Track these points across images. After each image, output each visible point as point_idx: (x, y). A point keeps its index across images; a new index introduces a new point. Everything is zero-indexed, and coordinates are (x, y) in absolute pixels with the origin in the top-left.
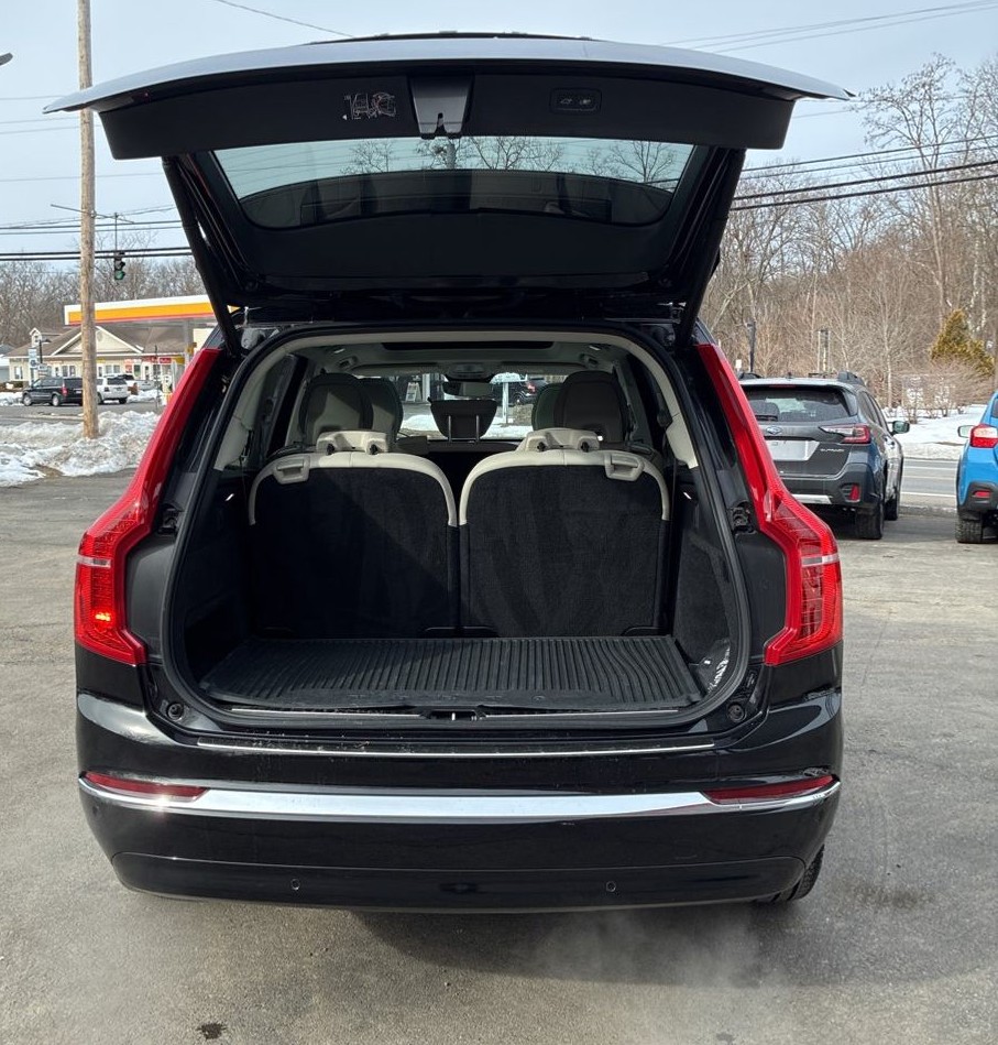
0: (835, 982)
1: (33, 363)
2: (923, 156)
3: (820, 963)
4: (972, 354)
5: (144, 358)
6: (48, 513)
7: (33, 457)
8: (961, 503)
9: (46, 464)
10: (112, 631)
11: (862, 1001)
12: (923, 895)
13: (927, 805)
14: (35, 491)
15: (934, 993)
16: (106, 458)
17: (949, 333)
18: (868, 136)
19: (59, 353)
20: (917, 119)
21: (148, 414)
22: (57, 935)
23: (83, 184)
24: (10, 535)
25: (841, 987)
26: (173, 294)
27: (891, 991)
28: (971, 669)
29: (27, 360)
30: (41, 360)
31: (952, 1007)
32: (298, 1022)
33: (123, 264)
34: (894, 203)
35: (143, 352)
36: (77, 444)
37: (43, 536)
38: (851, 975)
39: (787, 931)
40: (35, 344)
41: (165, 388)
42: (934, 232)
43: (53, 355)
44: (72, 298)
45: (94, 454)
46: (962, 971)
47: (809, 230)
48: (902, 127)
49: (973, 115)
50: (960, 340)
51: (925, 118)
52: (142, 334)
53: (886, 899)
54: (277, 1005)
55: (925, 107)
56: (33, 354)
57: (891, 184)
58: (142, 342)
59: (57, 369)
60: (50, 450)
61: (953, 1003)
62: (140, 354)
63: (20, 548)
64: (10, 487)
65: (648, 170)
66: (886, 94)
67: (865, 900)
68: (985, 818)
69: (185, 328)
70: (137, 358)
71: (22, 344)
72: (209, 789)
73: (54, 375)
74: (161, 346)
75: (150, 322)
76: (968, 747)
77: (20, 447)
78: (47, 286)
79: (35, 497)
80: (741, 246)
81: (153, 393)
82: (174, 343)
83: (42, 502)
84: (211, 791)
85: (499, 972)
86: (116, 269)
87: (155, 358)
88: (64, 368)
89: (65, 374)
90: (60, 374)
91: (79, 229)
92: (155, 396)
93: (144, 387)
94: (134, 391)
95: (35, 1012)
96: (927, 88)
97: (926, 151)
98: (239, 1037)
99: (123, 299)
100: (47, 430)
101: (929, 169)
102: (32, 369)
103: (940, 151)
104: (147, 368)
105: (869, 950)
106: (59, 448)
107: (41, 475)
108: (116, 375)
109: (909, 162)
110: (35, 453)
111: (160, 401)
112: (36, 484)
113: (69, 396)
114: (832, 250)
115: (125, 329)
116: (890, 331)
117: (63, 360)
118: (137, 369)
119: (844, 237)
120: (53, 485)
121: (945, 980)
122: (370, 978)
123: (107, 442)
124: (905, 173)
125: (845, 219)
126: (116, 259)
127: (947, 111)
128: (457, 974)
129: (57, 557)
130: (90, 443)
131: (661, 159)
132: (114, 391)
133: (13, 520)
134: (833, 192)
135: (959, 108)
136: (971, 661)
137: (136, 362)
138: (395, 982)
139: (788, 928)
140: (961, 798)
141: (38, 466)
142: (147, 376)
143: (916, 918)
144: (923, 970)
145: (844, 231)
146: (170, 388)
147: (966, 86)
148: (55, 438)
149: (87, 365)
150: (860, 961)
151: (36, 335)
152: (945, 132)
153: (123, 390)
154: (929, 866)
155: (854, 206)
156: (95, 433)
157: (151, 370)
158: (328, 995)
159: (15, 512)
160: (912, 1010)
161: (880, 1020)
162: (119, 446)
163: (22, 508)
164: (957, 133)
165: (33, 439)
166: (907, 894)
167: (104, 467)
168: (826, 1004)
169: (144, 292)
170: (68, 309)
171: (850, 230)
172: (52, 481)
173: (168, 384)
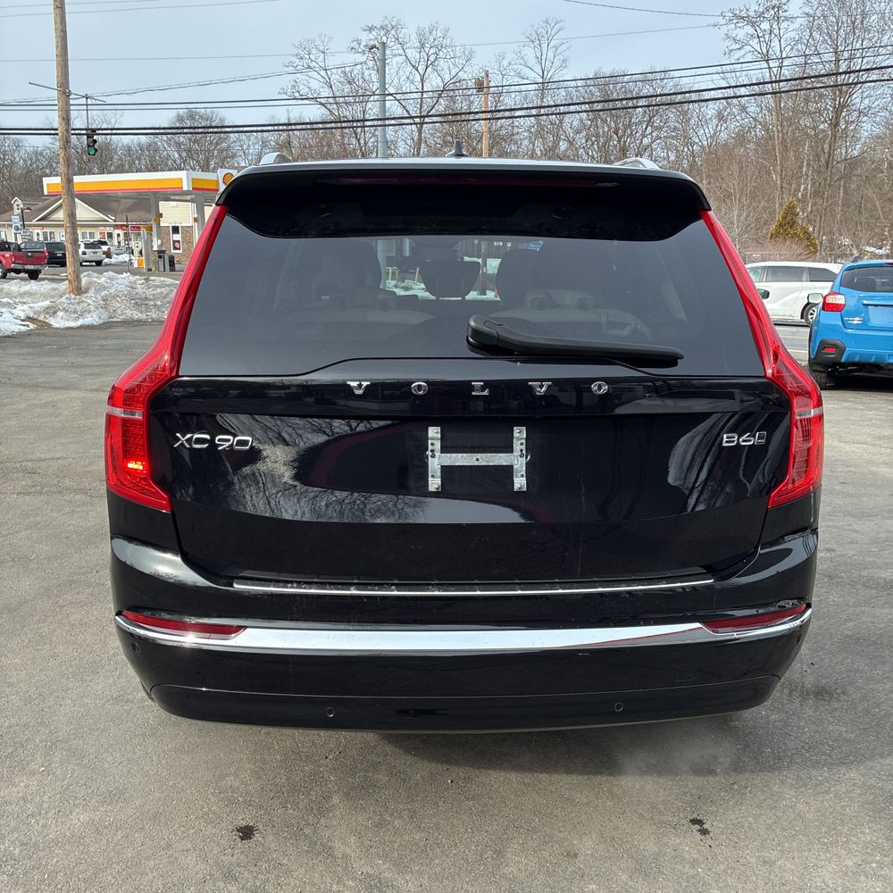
0: (779, 769)
1: (17, 228)
2: (770, 68)
3: (764, 752)
4: (801, 236)
5: (116, 227)
6: (44, 359)
7: (24, 311)
8: (812, 357)
9: (36, 317)
10: (145, 479)
11: (805, 785)
12: (837, 689)
13: (825, 610)
14: (28, 341)
15: (863, 776)
16: (89, 312)
17: (784, 218)
18: (727, 51)
19: (38, 221)
20: (767, 37)
21: (125, 275)
22: (92, 746)
23: (58, 64)
24: (10, 379)
25: (785, 773)
26: (139, 170)
27: (826, 775)
28: (838, 494)
29: (11, 226)
30: (24, 226)
31: (881, 789)
32: (323, 821)
33: (95, 141)
34: (743, 109)
35: (115, 221)
36: (63, 299)
37: (40, 380)
38: (792, 762)
39: (732, 724)
40: (17, 211)
41: (136, 253)
42: (776, 134)
43: (34, 222)
44: (47, 171)
45: (79, 308)
46: (882, 756)
47: (675, 129)
48: (754, 43)
49: (811, 35)
50: (792, 224)
51: (773, 36)
52: (114, 205)
53: (808, 694)
54: (301, 805)
55: (774, 26)
56: (16, 220)
57: (743, 91)
58: (114, 212)
59: (38, 234)
60: (39, 304)
61: (880, 785)
62: (112, 222)
63: (20, 390)
64: (5, 337)
65: (545, 73)
66: (743, 14)
67: (790, 694)
68: (874, 620)
69: (152, 201)
70: (110, 226)
71: (5, 211)
72: (245, 627)
73: (36, 239)
74: (130, 216)
75: (120, 194)
76: (849, 560)
77: (11, 302)
78: (25, 161)
79: (29, 345)
80: (619, 142)
81: (125, 257)
82: (142, 214)
83: (37, 351)
84: (248, 630)
85: (494, 769)
86: (89, 146)
87: (127, 226)
88: (45, 234)
89: (46, 238)
90: (41, 238)
91: (56, 108)
92: (127, 259)
93: (116, 252)
94: (108, 254)
95: (78, 819)
96: (776, 9)
97: (772, 64)
98: (271, 838)
99: (94, 174)
100: (35, 288)
101: (774, 79)
102: (15, 234)
103: (784, 64)
104: (119, 235)
105: (802, 739)
106: (47, 303)
107: (32, 326)
108: (92, 241)
109: (759, 72)
110: (25, 307)
111: (131, 263)
112: (29, 334)
113: (50, 258)
114: (692, 147)
115: (98, 201)
116: (739, 216)
117: (43, 226)
118: (110, 235)
119: (702, 136)
120: (44, 335)
121: (869, 763)
122: (382, 778)
123: (90, 298)
124: (754, 82)
125: (703, 121)
126: (89, 136)
127: (790, 31)
128: (459, 772)
129: (55, 398)
130: (75, 299)
131: (557, 63)
132: (90, 255)
133: (11, 366)
134: (694, 97)
135: (800, 29)
136: (838, 488)
137: (109, 230)
138: (405, 781)
139: (732, 721)
140: (851, 604)
141: (29, 319)
142: (119, 242)
143: (836, 710)
144: (850, 756)
145: (702, 131)
146: (141, 252)
147: (807, 10)
148: (42, 295)
149: (68, 230)
150: (797, 749)
151: (18, 203)
152: (788, 48)
153: (99, 254)
154: (837, 663)
155: (711, 110)
156: (79, 290)
157: (122, 237)
158: (347, 795)
159: (13, 360)
160: (847, 792)
161: (823, 801)
162: (101, 302)
163: (19, 355)
164: (798, 50)
165: (22, 295)
166: (824, 688)
167: (89, 320)
168: (776, 789)
169: (112, 168)
170: (46, 181)
171: (707, 131)
172: (41, 331)
173: (139, 249)
